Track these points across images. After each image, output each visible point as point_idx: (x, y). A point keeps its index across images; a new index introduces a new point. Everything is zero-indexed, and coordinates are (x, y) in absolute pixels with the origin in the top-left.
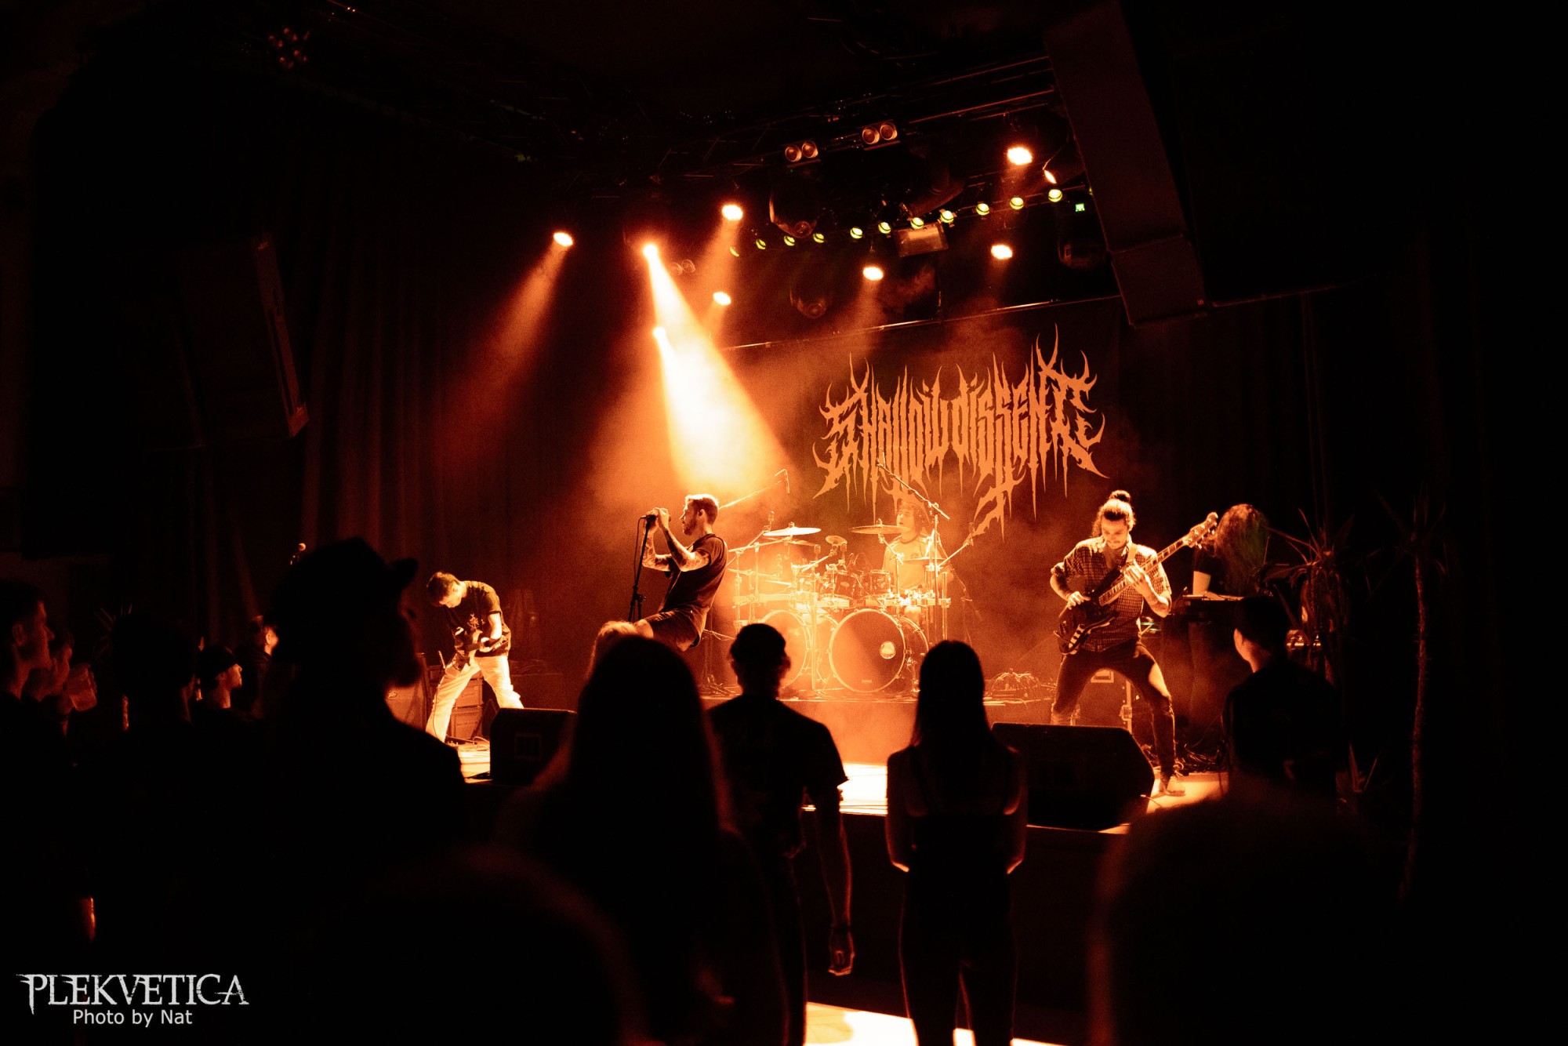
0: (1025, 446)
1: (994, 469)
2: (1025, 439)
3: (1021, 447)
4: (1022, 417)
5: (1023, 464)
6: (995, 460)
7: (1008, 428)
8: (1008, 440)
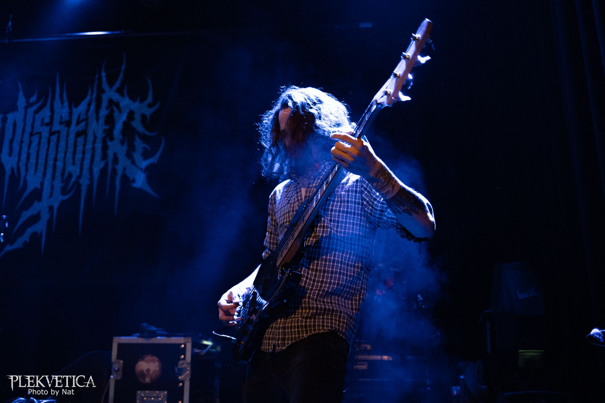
0: (78, 162)
2: (79, 156)
3: (74, 164)
4: (78, 134)
5: (73, 180)
6: (44, 174)
7: (62, 144)
8: (61, 156)
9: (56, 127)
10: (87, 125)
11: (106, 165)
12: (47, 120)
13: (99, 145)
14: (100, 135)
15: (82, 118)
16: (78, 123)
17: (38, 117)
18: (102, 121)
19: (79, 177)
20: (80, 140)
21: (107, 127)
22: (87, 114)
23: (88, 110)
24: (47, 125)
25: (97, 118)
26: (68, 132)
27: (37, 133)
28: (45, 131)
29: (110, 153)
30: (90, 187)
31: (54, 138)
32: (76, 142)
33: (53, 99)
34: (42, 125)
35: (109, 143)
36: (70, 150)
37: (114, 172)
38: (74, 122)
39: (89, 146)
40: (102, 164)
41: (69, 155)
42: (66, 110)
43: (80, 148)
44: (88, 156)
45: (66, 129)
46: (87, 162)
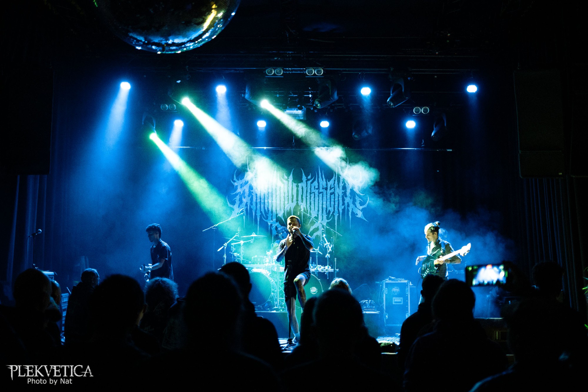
0: (332, 206)
1: (318, 215)
2: (332, 203)
3: (331, 206)
4: (331, 194)
5: (331, 213)
6: (318, 211)
7: (325, 197)
8: (325, 203)
9: (321, 190)
10: (334, 190)
11: (345, 207)
12: (317, 187)
13: (341, 199)
14: (341, 194)
15: (332, 187)
16: (331, 189)
17: (313, 185)
18: (341, 188)
19: (334, 212)
20: (332, 196)
21: (343, 191)
22: (334, 185)
23: (334, 183)
24: (317, 189)
25: (339, 187)
26: (326, 192)
27: (313, 193)
28: (316, 192)
29: (346, 202)
30: (339, 217)
31: (321, 195)
32: (330, 197)
33: (318, 177)
34: (315, 189)
35: (345, 198)
36: (329, 200)
37: (348, 210)
38: (329, 188)
39: (336, 199)
40: (343, 207)
41: (328, 203)
42: (325, 183)
43: (332, 200)
44: (336, 203)
45: (326, 191)
46: (336, 206)
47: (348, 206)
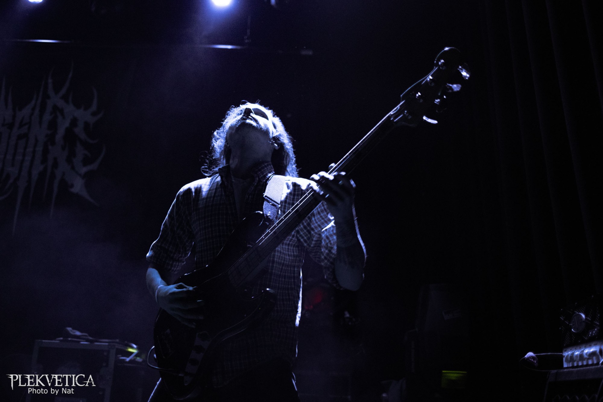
0: (17, 164)
2: (19, 158)
3: (13, 165)
4: (20, 137)
5: (11, 181)
10: (29, 128)
11: (45, 169)
13: (40, 149)
14: (42, 139)
15: (25, 121)
16: (21, 126)
18: (45, 125)
19: (17, 179)
20: (22, 142)
21: (49, 132)
22: (30, 119)
23: (32, 114)
25: (40, 123)
26: (10, 134)
29: (51, 157)
30: (27, 189)
32: (17, 144)
35: (50, 147)
36: (11, 152)
37: (53, 177)
38: (17, 125)
39: (30, 150)
40: (42, 168)
41: (9, 157)
42: (10, 112)
43: (20, 151)
44: (28, 158)
45: (8, 131)
46: (27, 164)
47: (55, 165)
